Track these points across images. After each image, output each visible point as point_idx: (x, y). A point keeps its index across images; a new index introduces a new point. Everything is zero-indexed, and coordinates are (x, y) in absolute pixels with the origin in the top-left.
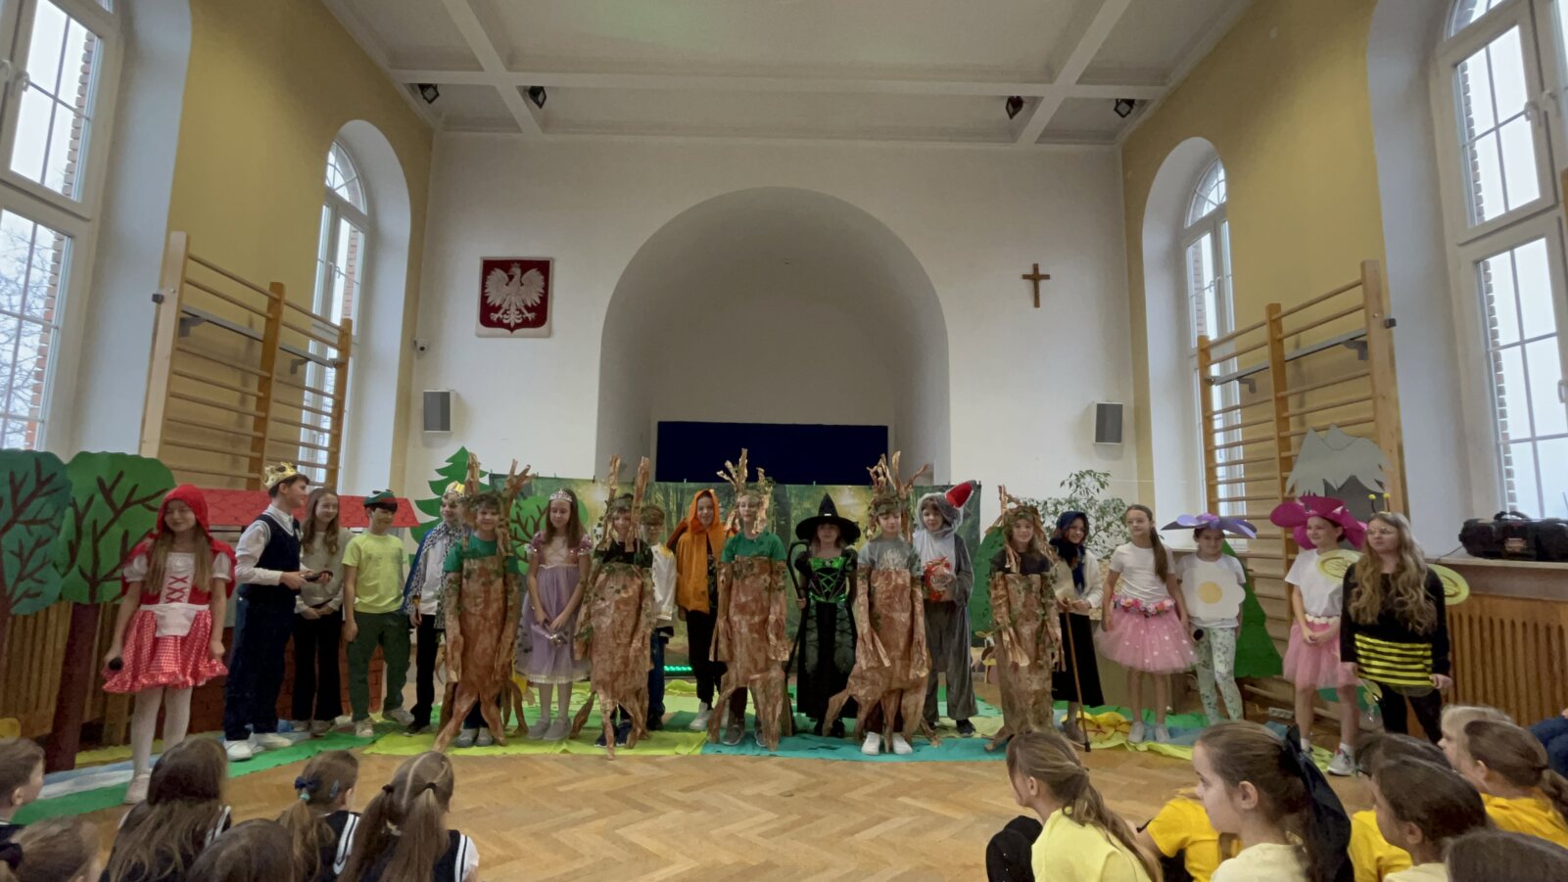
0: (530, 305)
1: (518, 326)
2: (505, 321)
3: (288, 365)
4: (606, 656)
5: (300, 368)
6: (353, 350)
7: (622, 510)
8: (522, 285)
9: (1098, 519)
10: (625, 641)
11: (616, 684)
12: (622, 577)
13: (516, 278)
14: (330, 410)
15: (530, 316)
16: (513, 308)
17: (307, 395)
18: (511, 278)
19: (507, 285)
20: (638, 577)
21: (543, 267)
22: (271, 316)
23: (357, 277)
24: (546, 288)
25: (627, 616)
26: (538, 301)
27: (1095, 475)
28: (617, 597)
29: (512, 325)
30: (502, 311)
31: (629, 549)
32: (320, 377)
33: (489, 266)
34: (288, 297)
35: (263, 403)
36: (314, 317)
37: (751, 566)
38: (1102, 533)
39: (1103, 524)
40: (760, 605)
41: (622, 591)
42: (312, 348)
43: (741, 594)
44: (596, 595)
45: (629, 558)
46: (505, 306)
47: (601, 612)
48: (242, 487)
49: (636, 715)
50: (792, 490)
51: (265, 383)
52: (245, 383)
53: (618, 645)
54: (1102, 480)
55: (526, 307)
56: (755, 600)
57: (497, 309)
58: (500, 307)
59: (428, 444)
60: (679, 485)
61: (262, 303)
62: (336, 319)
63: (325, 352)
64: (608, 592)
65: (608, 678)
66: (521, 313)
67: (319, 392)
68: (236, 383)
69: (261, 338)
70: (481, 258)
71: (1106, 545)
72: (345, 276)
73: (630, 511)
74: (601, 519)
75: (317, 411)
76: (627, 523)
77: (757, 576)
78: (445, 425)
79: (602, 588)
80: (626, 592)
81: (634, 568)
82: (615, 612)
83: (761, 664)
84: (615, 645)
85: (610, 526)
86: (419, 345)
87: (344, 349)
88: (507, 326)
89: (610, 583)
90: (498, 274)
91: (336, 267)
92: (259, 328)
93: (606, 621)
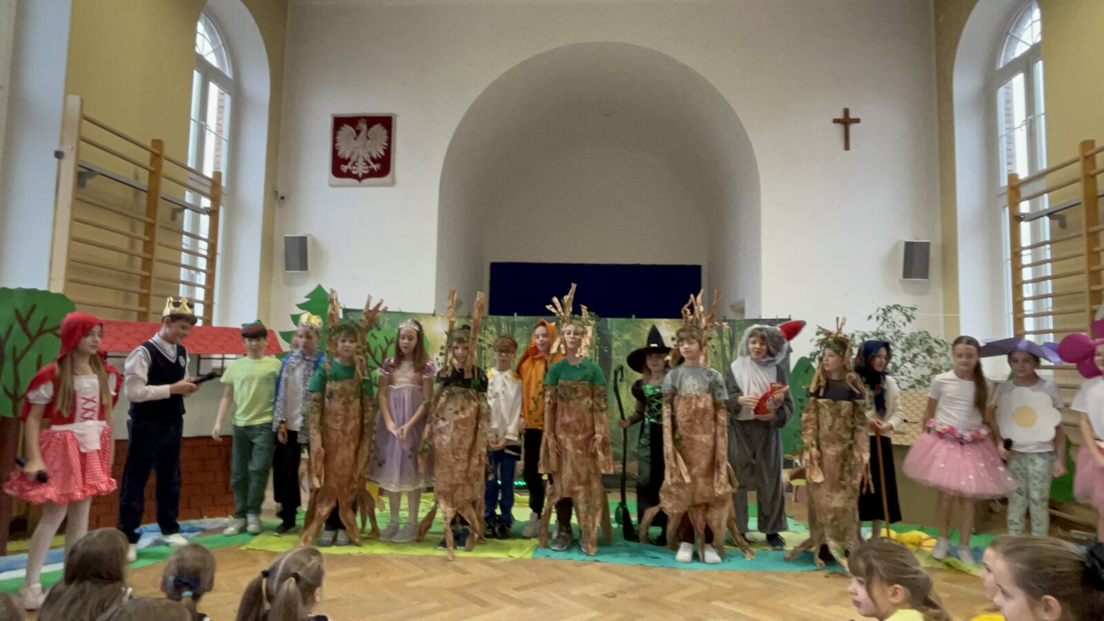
0: (375, 156)
1: (365, 176)
2: (354, 172)
3: (169, 213)
4: (445, 470)
5: (179, 215)
6: (223, 199)
7: (460, 341)
8: (368, 138)
9: (903, 351)
10: (464, 456)
11: (455, 495)
12: (460, 400)
13: (363, 134)
14: (205, 253)
15: (376, 167)
16: (361, 161)
17: (185, 239)
18: (358, 132)
19: (355, 139)
20: (475, 400)
21: (386, 122)
22: (153, 169)
23: (225, 134)
24: (389, 141)
25: (465, 435)
26: (383, 153)
27: (902, 309)
28: (456, 418)
29: (360, 175)
30: (350, 164)
31: (468, 376)
32: (196, 224)
33: (339, 122)
34: (167, 152)
35: (149, 246)
36: (190, 170)
37: (575, 390)
38: (909, 365)
39: (909, 355)
40: (583, 424)
41: (460, 413)
42: (189, 197)
43: (566, 415)
44: (437, 416)
45: (466, 384)
46: (354, 159)
47: (441, 431)
48: (133, 318)
49: (473, 522)
50: (612, 322)
51: (150, 228)
52: (133, 229)
53: (457, 460)
54: (909, 314)
55: (372, 159)
56: (579, 421)
57: (346, 162)
58: (349, 160)
59: (289, 283)
60: (510, 318)
61: (145, 157)
62: (208, 172)
63: (199, 201)
64: (448, 413)
65: (448, 489)
66: (368, 164)
67: (195, 237)
68: (126, 229)
69: (146, 189)
70: (332, 115)
71: (912, 375)
72: (215, 134)
73: (467, 342)
74: (442, 348)
75: (194, 253)
76: (466, 351)
77: (580, 399)
78: (303, 266)
79: (442, 409)
80: (464, 414)
81: (472, 392)
82: (454, 430)
83: (584, 477)
84: (454, 460)
85: (450, 356)
86: (280, 195)
87: (215, 199)
88: (356, 177)
89: (450, 405)
90: (347, 130)
91: (207, 125)
92: (144, 180)
93: (446, 438)
